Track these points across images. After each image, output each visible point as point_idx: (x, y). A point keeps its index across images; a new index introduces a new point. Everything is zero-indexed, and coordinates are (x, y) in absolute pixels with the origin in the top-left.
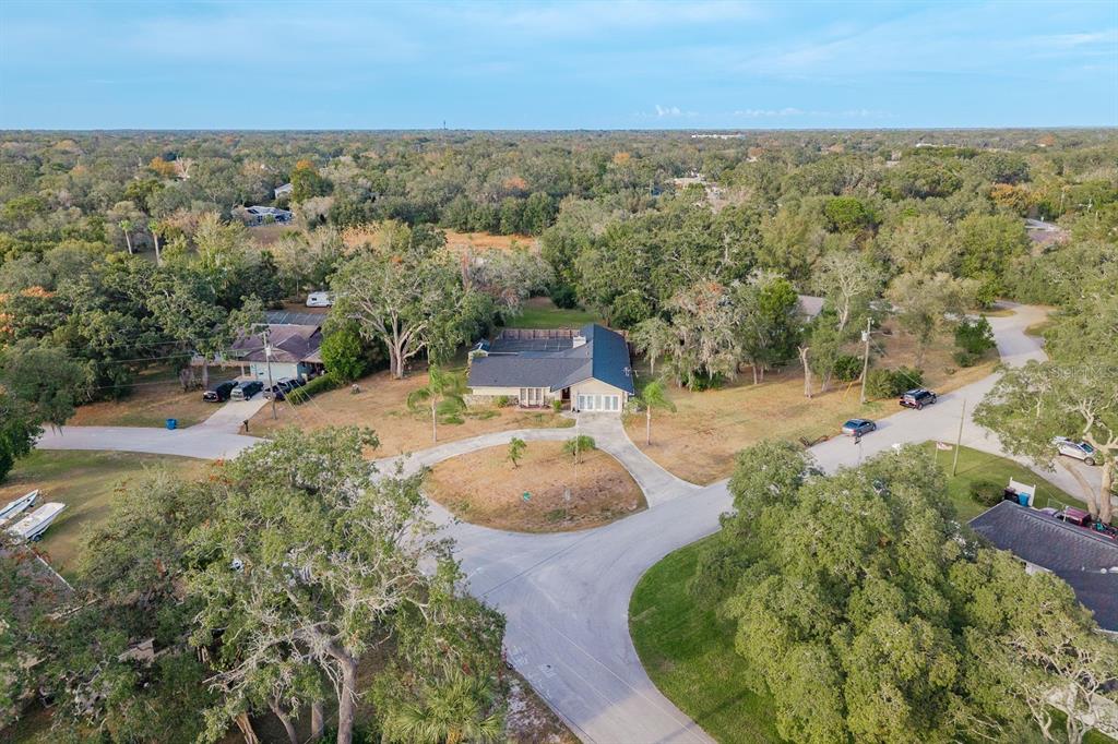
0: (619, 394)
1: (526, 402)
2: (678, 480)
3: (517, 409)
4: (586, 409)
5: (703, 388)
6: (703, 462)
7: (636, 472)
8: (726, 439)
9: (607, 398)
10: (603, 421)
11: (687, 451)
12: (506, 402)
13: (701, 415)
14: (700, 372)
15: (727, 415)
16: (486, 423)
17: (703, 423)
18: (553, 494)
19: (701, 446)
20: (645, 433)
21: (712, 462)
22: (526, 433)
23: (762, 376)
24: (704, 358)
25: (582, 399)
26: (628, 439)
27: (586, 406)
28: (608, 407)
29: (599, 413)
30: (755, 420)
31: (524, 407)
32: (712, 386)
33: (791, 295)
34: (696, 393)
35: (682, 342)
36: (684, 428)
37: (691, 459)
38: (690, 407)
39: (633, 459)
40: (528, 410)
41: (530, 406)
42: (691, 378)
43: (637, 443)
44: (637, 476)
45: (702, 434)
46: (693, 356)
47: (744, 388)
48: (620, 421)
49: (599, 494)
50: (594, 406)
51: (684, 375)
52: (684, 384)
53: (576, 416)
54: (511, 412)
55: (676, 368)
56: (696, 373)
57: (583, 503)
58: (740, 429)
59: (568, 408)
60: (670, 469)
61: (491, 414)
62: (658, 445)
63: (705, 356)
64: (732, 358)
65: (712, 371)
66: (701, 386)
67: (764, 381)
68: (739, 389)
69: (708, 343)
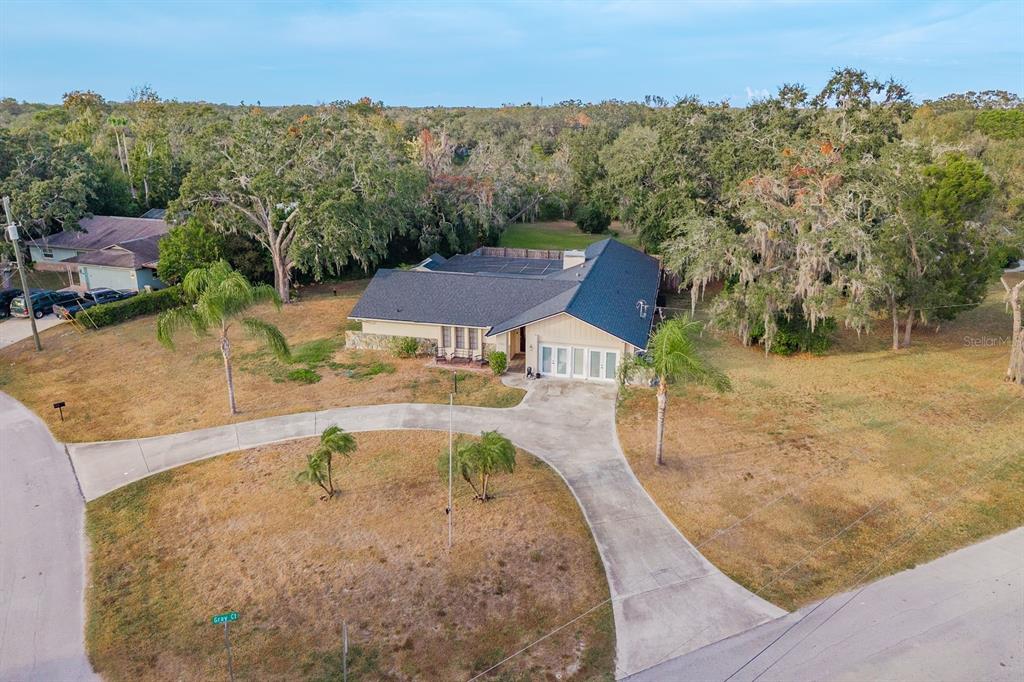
0: (616, 348)
1: (450, 352)
2: (715, 573)
3: (432, 363)
4: (553, 373)
5: (791, 349)
6: (786, 526)
7: (613, 538)
8: (845, 465)
9: (595, 356)
10: (577, 399)
11: (750, 488)
12: (410, 348)
13: (786, 402)
14: (789, 316)
15: (842, 406)
16: (357, 385)
17: (790, 420)
18: (371, 588)
19: (782, 479)
20: (654, 437)
21: (810, 528)
22: (414, 412)
23: (907, 336)
24: (799, 289)
25: (546, 353)
26: (616, 444)
27: (554, 367)
28: (595, 371)
29: (577, 384)
30: (908, 424)
31: (442, 359)
32: (810, 348)
33: (981, 182)
34: (777, 358)
35: (756, 258)
36: (747, 430)
37: (757, 513)
38: (763, 384)
39: (614, 498)
40: (447, 367)
41: (456, 360)
42: (770, 329)
43: (633, 457)
44: (611, 551)
45: (786, 445)
46: (777, 285)
47: (873, 356)
48: (612, 403)
49: (492, 602)
50: (569, 369)
51: (755, 320)
52: (755, 341)
53: (530, 386)
54: (418, 367)
55: (741, 307)
56: (780, 320)
57: (438, 629)
58: (876, 440)
59: (520, 369)
60: (699, 539)
61: (378, 368)
62: (680, 466)
63: (805, 283)
64: (862, 289)
65: (813, 314)
66: (788, 345)
67: (910, 345)
68: (862, 356)
69: (811, 255)
